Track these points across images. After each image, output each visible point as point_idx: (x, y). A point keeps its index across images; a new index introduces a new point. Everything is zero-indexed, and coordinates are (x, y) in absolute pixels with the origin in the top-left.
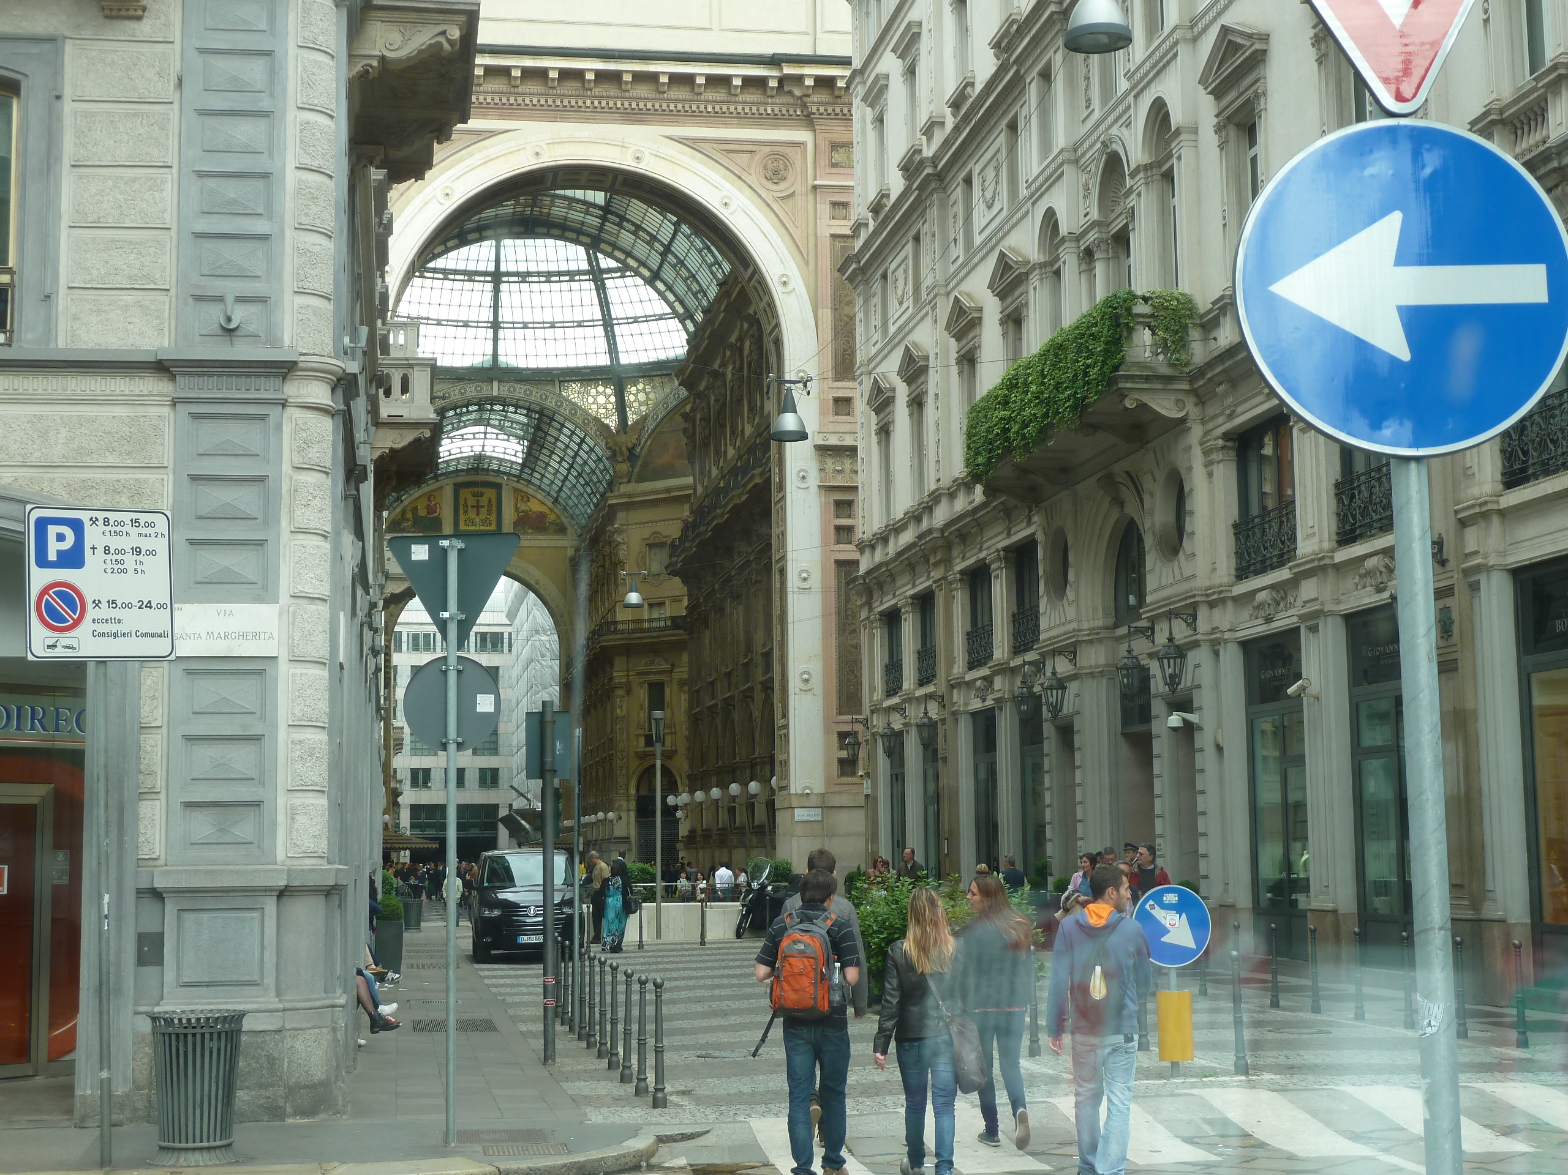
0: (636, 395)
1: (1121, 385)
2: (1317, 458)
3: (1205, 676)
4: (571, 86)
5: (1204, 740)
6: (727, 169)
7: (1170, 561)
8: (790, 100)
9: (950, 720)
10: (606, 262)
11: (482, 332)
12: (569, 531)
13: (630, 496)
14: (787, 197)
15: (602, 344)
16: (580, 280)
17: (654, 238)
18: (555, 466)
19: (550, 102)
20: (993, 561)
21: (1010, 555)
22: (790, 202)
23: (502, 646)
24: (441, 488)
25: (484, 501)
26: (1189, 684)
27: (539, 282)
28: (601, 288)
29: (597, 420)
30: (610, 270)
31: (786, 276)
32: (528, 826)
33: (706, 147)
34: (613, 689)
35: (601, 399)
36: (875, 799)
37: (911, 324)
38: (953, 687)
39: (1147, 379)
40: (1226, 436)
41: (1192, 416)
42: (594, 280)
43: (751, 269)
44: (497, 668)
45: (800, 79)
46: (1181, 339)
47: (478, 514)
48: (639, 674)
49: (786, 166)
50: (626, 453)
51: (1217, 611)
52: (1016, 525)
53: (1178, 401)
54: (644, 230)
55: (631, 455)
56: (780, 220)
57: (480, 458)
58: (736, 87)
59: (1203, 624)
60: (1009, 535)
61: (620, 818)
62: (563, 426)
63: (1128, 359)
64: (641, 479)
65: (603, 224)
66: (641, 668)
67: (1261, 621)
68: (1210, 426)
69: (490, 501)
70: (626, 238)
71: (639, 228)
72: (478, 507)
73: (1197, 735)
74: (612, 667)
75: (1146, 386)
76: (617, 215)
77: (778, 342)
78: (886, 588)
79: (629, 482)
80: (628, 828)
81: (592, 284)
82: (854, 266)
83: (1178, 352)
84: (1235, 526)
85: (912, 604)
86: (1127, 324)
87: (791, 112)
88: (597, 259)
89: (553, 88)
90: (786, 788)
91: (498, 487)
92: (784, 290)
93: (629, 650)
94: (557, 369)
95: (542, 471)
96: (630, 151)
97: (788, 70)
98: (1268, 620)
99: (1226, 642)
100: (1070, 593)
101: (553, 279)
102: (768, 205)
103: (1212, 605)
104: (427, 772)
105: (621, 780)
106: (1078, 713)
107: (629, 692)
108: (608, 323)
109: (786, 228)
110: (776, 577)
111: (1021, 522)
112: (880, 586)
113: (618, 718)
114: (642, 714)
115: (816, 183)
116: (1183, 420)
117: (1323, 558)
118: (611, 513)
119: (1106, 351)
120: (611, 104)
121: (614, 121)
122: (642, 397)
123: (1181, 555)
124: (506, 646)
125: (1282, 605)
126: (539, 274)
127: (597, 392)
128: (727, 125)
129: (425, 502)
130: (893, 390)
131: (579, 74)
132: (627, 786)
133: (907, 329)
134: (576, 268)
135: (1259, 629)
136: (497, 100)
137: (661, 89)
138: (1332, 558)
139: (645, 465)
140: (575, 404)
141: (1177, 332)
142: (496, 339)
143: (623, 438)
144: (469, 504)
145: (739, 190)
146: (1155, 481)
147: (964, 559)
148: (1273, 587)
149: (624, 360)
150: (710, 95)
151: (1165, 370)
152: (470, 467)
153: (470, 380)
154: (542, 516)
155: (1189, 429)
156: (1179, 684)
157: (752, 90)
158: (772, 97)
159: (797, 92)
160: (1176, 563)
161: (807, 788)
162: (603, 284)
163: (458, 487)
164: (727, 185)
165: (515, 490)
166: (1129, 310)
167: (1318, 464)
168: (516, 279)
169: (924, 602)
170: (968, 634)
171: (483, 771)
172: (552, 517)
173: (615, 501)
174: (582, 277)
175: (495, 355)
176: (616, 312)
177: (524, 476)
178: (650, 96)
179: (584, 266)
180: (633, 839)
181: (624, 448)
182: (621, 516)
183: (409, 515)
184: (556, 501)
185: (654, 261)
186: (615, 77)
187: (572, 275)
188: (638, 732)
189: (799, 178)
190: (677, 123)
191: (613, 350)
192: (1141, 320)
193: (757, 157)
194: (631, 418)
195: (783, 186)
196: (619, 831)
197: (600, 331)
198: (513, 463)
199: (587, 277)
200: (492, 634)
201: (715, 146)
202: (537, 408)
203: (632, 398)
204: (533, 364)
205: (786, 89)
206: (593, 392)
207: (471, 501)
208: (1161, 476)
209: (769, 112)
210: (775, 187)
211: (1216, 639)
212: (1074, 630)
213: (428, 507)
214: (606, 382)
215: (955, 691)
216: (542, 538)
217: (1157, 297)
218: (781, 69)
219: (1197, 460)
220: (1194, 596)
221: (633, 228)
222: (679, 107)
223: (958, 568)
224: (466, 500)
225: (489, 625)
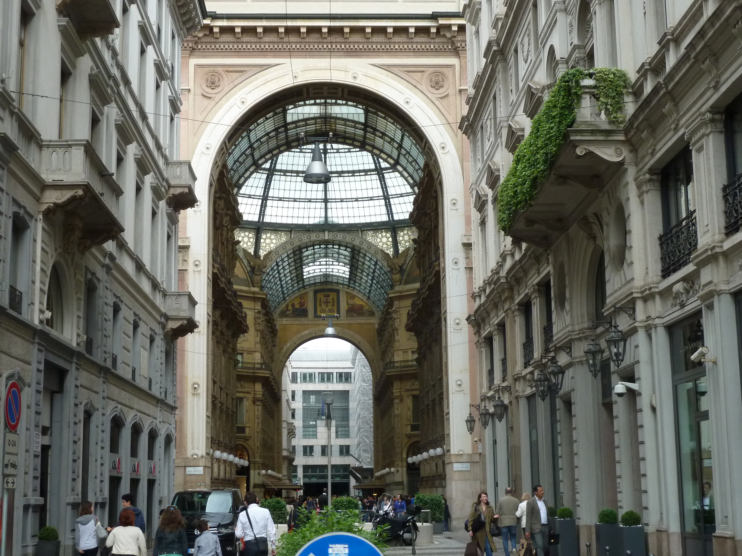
0: (403, 237)
1: (572, 138)
2: (709, 170)
3: (643, 354)
4: (314, 37)
5: (644, 402)
6: (408, 82)
7: (619, 271)
8: (444, 40)
9: (514, 402)
10: (384, 165)
11: (319, 205)
12: (376, 315)
13: (400, 292)
14: (444, 97)
15: (384, 210)
16: (371, 175)
17: (393, 140)
18: (365, 279)
19: (303, 47)
20: (532, 293)
21: (541, 288)
22: (446, 100)
23: (351, 379)
24: (307, 293)
25: (330, 299)
26: (632, 361)
27: (349, 176)
28: (382, 179)
29: (382, 251)
30: (386, 169)
31: (444, 143)
32: (360, 477)
33: (395, 70)
34: (393, 400)
35: (384, 240)
36: (484, 456)
37: (493, 152)
38: (516, 380)
39: (593, 132)
40: (651, 171)
41: (627, 160)
42: (378, 174)
43: (424, 141)
44: (348, 391)
45: (449, 26)
46: (618, 103)
47: (327, 306)
48: (407, 390)
49: (443, 79)
50: (399, 269)
51: (650, 304)
52: (542, 267)
53: (617, 149)
54: (387, 136)
55: (401, 270)
56: (440, 111)
57: (326, 276)
58: (412, 33)
59: (640, 314)
60: (539, 274)
61: (398, 471)
62: (365, 255)
63: (578, 119)
64: (406, 283)
65: (365, 135)
66: (408, 387)
67: (678, 307)
68: (641, 166)
69: (333, 299)
70: (379, 142)
71: (384, 134)
72: (327, 303)
73: (638, 399)
74: (393, 387)
75: (592, 138)
76: (372, 128)
77: (441, 184)
78: (486, 321)
79: (400, 284)
80: (402, 477)
81: (377, 176)
82: (466, 123)
83: (616, 112)
84: (660, 238)
85: (498, 329)
86: (576, 93)
87: (445, 47)
88: (379, 163)
89: (304, 38)
90: (449, 451)
91: (338, 291)
92: (443, 152)
93: (402, 377)
94: (360, 224)
95: (360, 282)
96: (351, 73)
97: (442, 21)
98: (683, 306)
99: (656, 327)
100: (567, 306)
101: (356, 174)
102: (433, 102)
103: (645, 299)
104: (311, 447)
105: (398, 450)
106: (573, 390)
107: (401, 400)
108: (386, 197)
109: (443, 115)
110: (443, 323)
111: (544, 264)
112: (483, 320)
113: (396, 415)
114: (409, 412)
115: (462, 88)
116: (621, 163)
117: (714, 247)
118: (390, 302)
119: (562, 115)
120: (338, 46)
121: (341, 57)
122: (406, 238)
123: (625, 265)
124: (352, 379)
125: (691, 293)
126: (348, 172)
127: (382, 236)
128: (408, 56)
129: (299, 299)
130: (487, 196)
131: (318, 30)
132: (401, 453)
133: (491, 156)
134: (368, 168)
135: (677, 314)
136: (271, 47)
137: (367, 36)
138: (721, 247)
139: (409, 275)
140: (370, 243)
141: (614, 98)
142: (326, 209)
143: (396, 261)
144: (322, 301)
145: (415, 94)
146: (609, 214)
147: (519, 295)
148: (684, 279)
149: (396, 218)
150: (397, 39)
151: (606, 126)
152: (322, 281)
153: (313, 231)
154: (361, 307)
155: (627, 169)
156: (622, 360)
157: (422, 35)
158: (434, 39)
159: (448, 35)
160: (622, 272)
161: (461, 450)
162: (383, 177)
163: (316, 292)
164: (408, 91)
165: (347, 293)
166: (577, 82)
167: (710, 175)
168: (336, 175)
169: (502, 327)
170: (524, 345)
171: (341, 447)
172: (367, 308)
173: (392, 295)
174: (372, 173)
175: (326, 217)
176: (391, 191)
177: (351, 285)
178: (361, 41)
179: (373, 167)
180: (405, 483)
181: (397, 266)
182: (396, 303)
183: (290, 308)
184: (369, 298)
185: (395, 154)
186: (339, 30)
187: (366, 172)
188: (407, 423)
189: (451, 86)
190: (378, 56)
191: (390, 212)
192: (587, 90)
193: (426, 74)
194: (401, 249)
195: (441, 90)
196: (398, 478)
197: (383, 202)
198: (344, 278)
199: (374, 173)
200: (345, 373)
201: (400, 69)
202: (350, 246)
203: (401, 238)
204: (347, 221)
205: (442, 33)
206: (380, 236)
207: (323, 299)
208: (613, 211)
209: (432, 47)
210: (437, 92)
211: (649, 324)
212: (569, 332)
213: (300, 303)
214: (387, 230)
215: (517, 383)
216: (361, 318)
217: (598, 73)
218: (438, 22)
219: (632, 192)
220: (632, 293)
221: (381, 135)
222: (379, 46)
223: (517, 301)
224: (320, 299)
225: (343, 368)
